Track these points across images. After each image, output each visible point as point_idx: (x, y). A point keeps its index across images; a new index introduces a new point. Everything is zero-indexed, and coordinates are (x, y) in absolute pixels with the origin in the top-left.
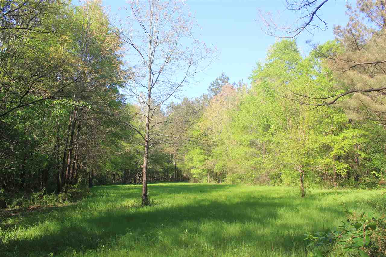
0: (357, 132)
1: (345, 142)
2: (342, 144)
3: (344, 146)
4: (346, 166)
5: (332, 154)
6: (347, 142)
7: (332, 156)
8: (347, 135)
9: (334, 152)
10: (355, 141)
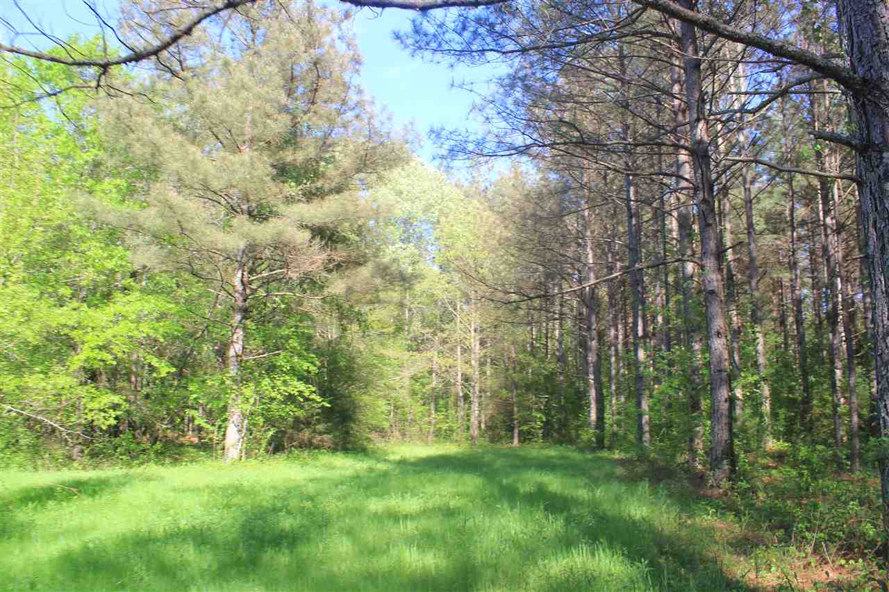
0: (153, 304)
1: (116, 328)
2: (109, 333)
3: (113, 340)
4: (116, 399)
5: (77, 361)
6: (123, 328)
7: (74, 367)
8: (124, 310)
9: (82, 356)
10: (145, 329)
